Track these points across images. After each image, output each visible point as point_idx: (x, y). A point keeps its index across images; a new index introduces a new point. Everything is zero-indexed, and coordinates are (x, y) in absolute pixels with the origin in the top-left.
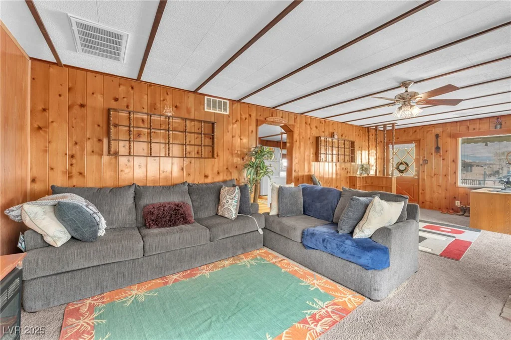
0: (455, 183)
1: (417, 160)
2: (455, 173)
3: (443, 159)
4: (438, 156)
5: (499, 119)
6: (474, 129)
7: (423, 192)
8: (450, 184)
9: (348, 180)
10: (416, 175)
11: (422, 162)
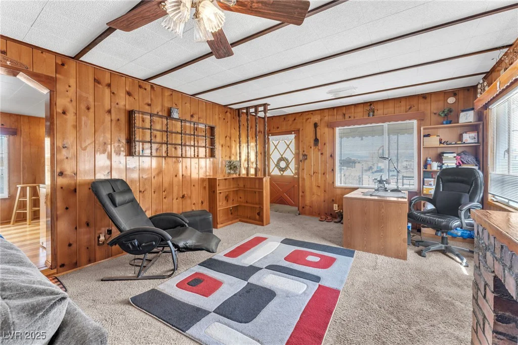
0: (333, 183)
1: (297, 155)
2: (333, 170)
3: (322, 154)
4: (317, 149)
5: (372, 106)
6: (350, 117)
7: (303, 194)
8: (329, 183)
9: (206, 184)
10: (296, 174)
11: (302, 157)
